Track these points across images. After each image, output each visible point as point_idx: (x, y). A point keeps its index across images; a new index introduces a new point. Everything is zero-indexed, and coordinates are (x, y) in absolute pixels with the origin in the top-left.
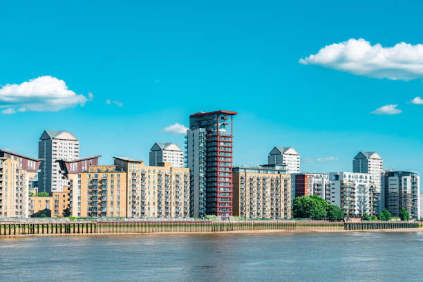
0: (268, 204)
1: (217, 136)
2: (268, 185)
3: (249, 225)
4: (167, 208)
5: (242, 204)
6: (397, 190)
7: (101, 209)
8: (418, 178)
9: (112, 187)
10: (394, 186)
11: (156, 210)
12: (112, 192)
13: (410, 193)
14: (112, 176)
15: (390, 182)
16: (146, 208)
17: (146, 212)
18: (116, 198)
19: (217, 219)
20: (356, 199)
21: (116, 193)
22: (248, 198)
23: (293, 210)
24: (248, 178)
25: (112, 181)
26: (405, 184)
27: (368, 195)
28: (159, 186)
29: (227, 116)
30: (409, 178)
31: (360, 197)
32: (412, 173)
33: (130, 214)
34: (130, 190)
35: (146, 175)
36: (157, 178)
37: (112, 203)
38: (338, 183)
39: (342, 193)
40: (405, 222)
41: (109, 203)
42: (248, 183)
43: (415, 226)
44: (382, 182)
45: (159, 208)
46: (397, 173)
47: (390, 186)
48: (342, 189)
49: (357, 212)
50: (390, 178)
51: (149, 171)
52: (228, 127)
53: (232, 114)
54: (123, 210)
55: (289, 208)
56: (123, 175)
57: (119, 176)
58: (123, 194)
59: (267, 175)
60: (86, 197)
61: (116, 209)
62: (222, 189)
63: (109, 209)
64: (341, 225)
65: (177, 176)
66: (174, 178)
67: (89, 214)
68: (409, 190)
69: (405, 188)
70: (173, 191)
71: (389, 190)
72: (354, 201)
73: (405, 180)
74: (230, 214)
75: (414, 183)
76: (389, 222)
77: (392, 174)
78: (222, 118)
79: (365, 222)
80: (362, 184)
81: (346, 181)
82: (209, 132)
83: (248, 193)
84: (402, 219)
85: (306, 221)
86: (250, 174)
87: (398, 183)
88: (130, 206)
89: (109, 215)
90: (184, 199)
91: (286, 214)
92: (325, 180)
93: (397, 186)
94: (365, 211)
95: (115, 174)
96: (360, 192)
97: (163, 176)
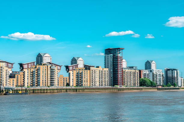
0: (132, 81)
1: (118, 57)
2: (132, 74)
3: (129, 89)
4: (102, 83)
5: (124, 81)
6: (171, 76)
7: (81, 83)
8: (179, 71)
9: (85, 75)
10: (170, 74)
11: (99, 84)
12: (85, 77)
13: (176, 77)
14: (85, 71)
15: (168, 73)
16: (96, 83)
17: (96, 84)
18: (86, 79)
19: (118, 87)
20: (158, 79)
21: (86, 77)
22: (126, 79)
23: (140, 83)
24: (126, 72)
25: (85, 73)
26: (174, 73)
27: (161, 78)
28: (99, 75)
29: (120, 50)
30: (175, 71)
31: (159, 78)
32: (177, 70)
33: (91, 85)
34: (91, 76)
35: (96, 71)
36: (99, 72)
37: (85, 81)
38: (151, 73)
39: (153, 77)
40: (175, 87)
41: (84, 81)
42: (126, 74)
43: (179, 89)
44: (165, 73)
45: (100, 82)
46: (171, 69)
47: (168, 74)
48: (153, 75)
49: (158, 84)
50: (168, 71)
51: (96, 70)
52: (121, 53)
53: (122, 49)
54: (89, 83)
55: (139, 83)
56: (89, 71)
57: (87, 71)
58: (89, 78)
59: (131, 71)
60: (75, 79)
61: (86, 83)
62: (119, 76)
63: (84, 83)
64: (156, 89)
65: (105, 71)
66: (104, 72)
67: (76, 85)
68: (176, 76)
69: (174, 75)
70: (104, 77)
71: (168, 75)
72: (157, 80)
73: (174, 72)
74: (122, 85)
75: (177, 73)
76: (170, 87)
77: (169, 70)
78: (119, 51)
79: (163, 87)
80: (160, 73)
81: (154, 72)
82: (114, 55)
83: (126, 77)
84: (174, 86)
85: (145, 87)
86: (127, 70)
87: (171, 73)
88: (91, 82)
89: (84, 85)
90: (107, 79)
91: (137, 85)
92: (147, 72)
93: (171, 74)
94: (161, 83)
95: (86, 71)
96: (159, 77)
97: (101, 71)
